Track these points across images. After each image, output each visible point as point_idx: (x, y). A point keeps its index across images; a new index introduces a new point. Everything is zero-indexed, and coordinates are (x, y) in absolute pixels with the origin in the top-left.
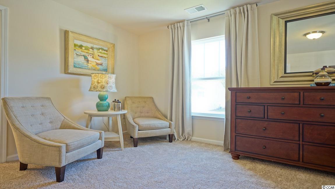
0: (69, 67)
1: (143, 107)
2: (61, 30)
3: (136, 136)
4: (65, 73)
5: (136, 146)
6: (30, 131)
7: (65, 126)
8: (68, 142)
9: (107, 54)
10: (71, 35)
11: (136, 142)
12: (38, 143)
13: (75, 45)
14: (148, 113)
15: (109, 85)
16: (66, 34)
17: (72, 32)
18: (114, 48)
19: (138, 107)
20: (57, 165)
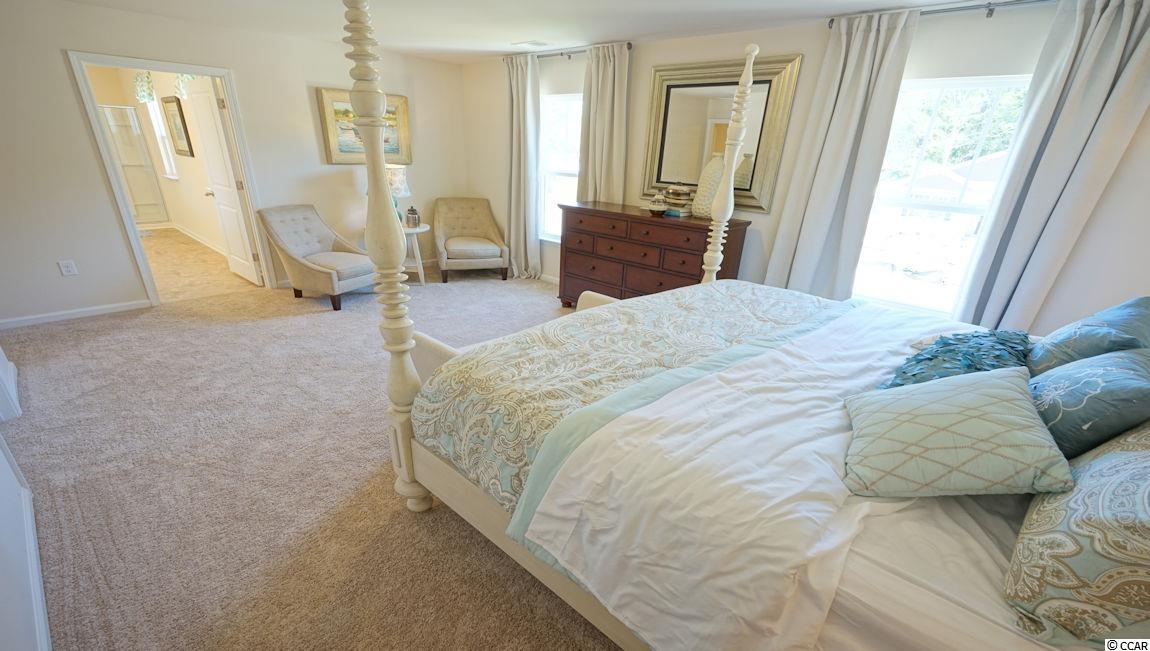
0: (333, 153)
1: (469, 218)
2: (309, 88)
3: (444, 267)
4: (328, 163)
5: (445, 281)
6: (297, 252)
7: (338, 248)
8: (339, 268)
9: (395, 119)
10: (326, 95)
11: (446, 276)
12: (308, 268)
13: (337, 112)
14: (476, 229)
15: (394, 187)
16: (317, 94)
17: (327, 89)
18: (407, 105)
19: (458, 218)
20: (331, 294)
